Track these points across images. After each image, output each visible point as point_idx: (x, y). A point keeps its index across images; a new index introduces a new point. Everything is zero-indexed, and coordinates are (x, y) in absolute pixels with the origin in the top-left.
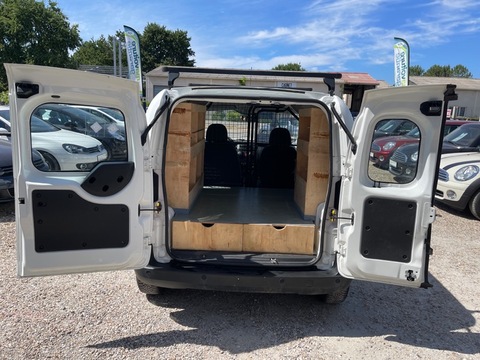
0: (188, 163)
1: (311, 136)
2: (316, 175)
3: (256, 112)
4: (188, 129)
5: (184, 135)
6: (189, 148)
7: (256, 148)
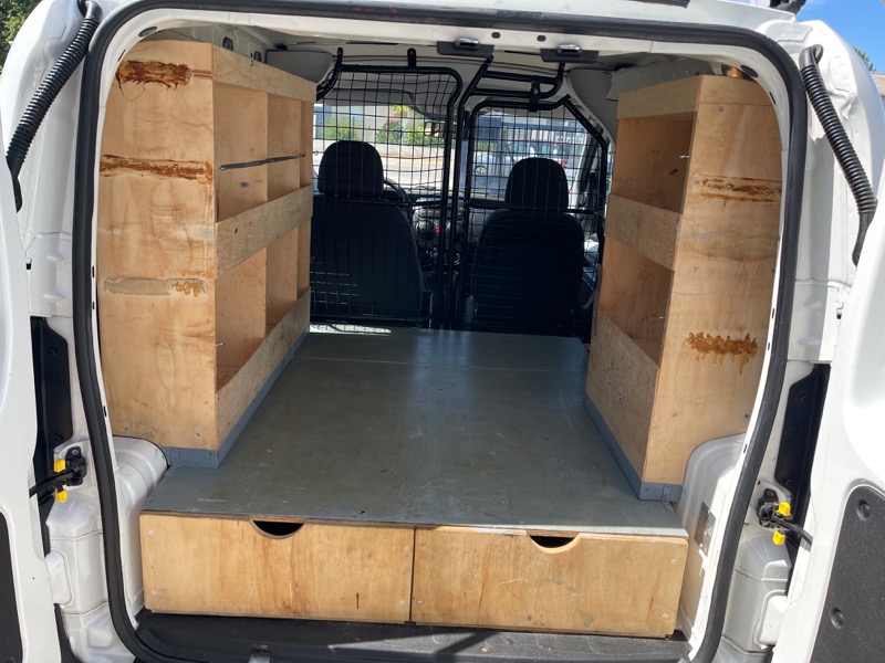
0: (209, 283)
1: (693, 189)
2: (699, 343)
3: (469, 108)
4: (203, 151)
5: (189, 173)
6: (212, 226)
7: (466, 214)
